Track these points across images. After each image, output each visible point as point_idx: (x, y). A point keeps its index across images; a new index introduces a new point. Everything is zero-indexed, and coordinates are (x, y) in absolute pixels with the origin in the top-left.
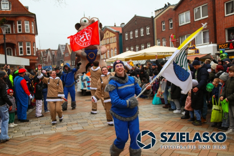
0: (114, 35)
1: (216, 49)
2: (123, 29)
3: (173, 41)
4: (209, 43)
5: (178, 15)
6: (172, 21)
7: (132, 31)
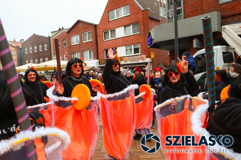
0: (15, 49)
1: (98, 64)
2: (23, 45)
3: (67, 57)
4: (93, 59)
5: (71, 37)
6: (65, 41)
7: (31, 47)
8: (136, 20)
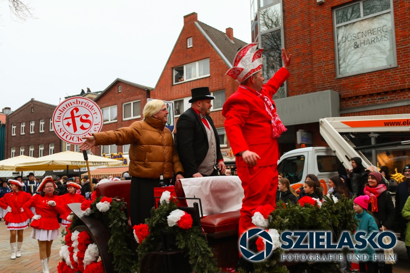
2: (8, 118)
7: (24, 123)
8: (221, 86)
